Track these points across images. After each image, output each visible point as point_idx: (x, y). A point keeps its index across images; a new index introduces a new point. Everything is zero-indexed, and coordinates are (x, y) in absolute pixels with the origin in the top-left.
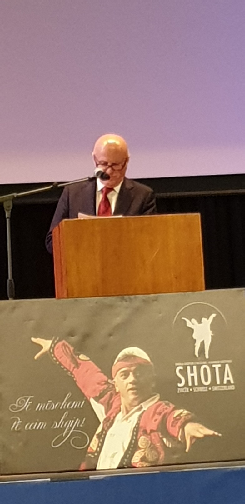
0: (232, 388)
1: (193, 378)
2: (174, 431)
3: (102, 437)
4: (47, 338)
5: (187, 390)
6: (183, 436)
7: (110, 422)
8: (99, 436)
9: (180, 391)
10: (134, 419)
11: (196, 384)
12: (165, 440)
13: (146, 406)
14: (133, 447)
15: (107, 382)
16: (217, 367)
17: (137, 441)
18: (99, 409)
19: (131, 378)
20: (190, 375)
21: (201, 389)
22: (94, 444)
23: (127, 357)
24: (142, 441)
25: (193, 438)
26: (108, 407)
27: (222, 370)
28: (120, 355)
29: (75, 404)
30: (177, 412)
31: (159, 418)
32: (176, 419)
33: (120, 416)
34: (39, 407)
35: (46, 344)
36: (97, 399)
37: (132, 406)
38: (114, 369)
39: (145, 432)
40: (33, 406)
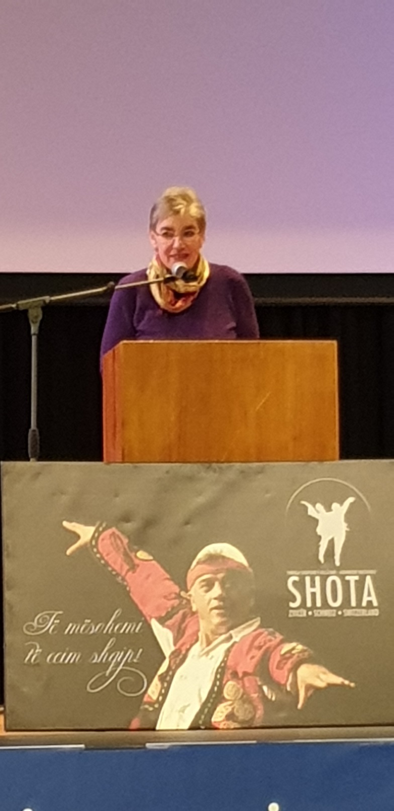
0: (375, 613)
1: (313, 595)
2: (280, 675)
3: (167, 680)
4: (87, 523)
5: (303, 613)
6: (295, 684)
7: (180, 657)
8: (162, 678)
9: (293, 614)
10: (219, 653)
11: (319, 604)
12: (265, 688)
13: (238, 635)
14: (215, 697)
15: (179, 596)
16: (352, 579)
17: (221, 689)
18: (164, 637)
19: (217, 590)
20: (309, 590)
21: (326, 613)
22: (154, 690)
23: (212, 558)
24: (230, 689)
25: (309, 687)
26: (179, 633)
27: (360, 584)
28: (201, 555)
29: (126, 627)
30: (287, 647)
31: (258, 654)
32: (285, 658)
33: (196, 649)
34: (71, 628)
35: (86, 533)
36: (162, 621)
37: (216, 633)
38: (191, 575)
39: (235, 675)
40: (61, 628)
